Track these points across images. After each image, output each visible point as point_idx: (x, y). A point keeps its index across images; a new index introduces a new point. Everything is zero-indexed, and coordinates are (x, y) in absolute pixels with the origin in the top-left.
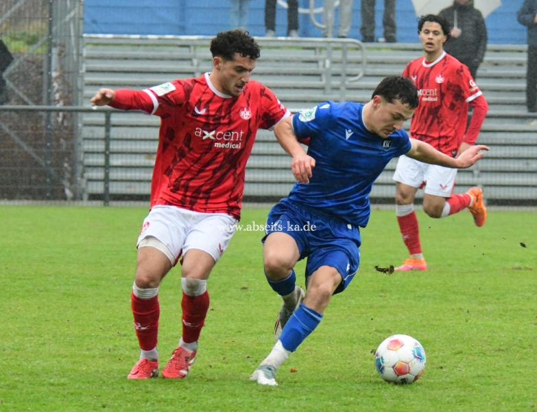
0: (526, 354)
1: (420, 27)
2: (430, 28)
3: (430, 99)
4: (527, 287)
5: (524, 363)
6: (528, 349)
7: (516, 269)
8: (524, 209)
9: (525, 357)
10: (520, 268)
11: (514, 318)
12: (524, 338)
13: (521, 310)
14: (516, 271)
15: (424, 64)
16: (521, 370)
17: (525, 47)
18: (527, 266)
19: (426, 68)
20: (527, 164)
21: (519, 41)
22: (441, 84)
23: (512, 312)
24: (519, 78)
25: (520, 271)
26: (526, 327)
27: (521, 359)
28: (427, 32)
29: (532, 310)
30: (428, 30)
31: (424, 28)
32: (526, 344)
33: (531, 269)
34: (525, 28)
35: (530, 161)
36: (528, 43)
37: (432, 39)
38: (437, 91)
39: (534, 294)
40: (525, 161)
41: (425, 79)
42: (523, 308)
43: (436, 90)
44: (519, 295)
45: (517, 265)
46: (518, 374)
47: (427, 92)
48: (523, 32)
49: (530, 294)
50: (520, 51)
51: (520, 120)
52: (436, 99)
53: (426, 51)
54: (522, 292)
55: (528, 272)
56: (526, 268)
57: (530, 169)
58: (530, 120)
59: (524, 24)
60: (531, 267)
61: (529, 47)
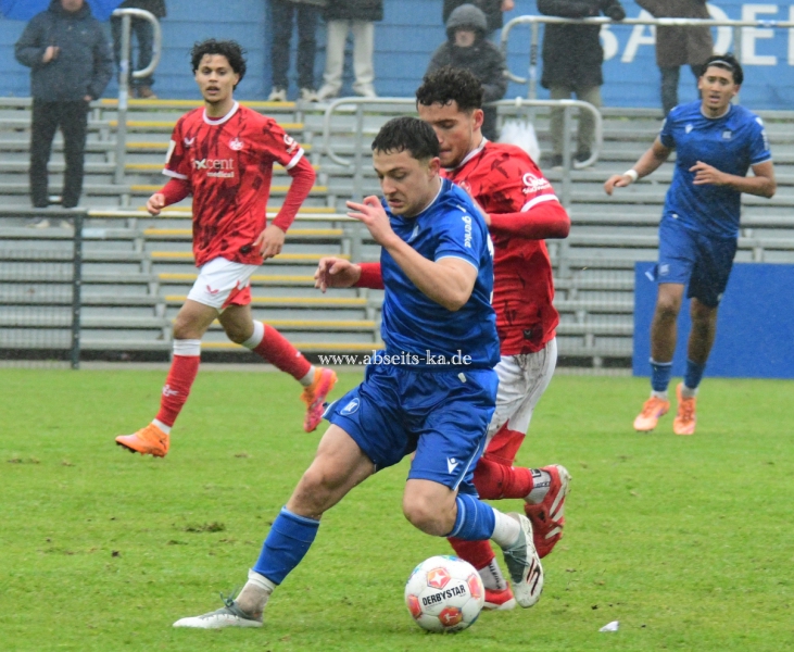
0: (30, 600)
1: (196, 63)
2: (211, 65)
3: (221, 175)
4: (31, 492)
5: (28, 615)
6: (35, 593)
7: (14, 461)
8: (25, 364)
9: (29, 605)
10: (20, 461)
11: (11, 542)
12: (28, 574)
13: (22, 528)
14: (14, 466)
15: (207, 121)
16: (24, 627)
17: (28, 101)
18: (32, 457)
19: (211, 127)
20: (32, 291)
21: (18, 92)
22: (239, 152)
23: (7, 533)
24: (20, 151)
25: (21, 465)
26: (30, 556)
27: (24, 608)
28: (208, 71)
29: (39, 528)
30: (207, 68)
31: (203, 64)
32: (30, 584)
33: (38, 462)
34: (28, 70)
35: (35, 287)
36: (33, 94)
37: (216, 81)
38: (233, 163)
39: (43, 503)
40: (28, 287)
41: (210, 143)
42: (25, 525)
43: (231, 160)
44: (18, 505)
45: (15, 455)
46: (19, 634)
47: (214, 164)
48: (24, 76)
49: (37, 503)
50: (20, 108)
51: (19, 220)
52: (231, 175)
53: (208, 101)
54: (23, 499)
55: (35, 467)
56: (31, 461)
57: (35, 300)
58: (36, 219)
59: (28, 65)
60: (38, 459)
61: (35, 101)
